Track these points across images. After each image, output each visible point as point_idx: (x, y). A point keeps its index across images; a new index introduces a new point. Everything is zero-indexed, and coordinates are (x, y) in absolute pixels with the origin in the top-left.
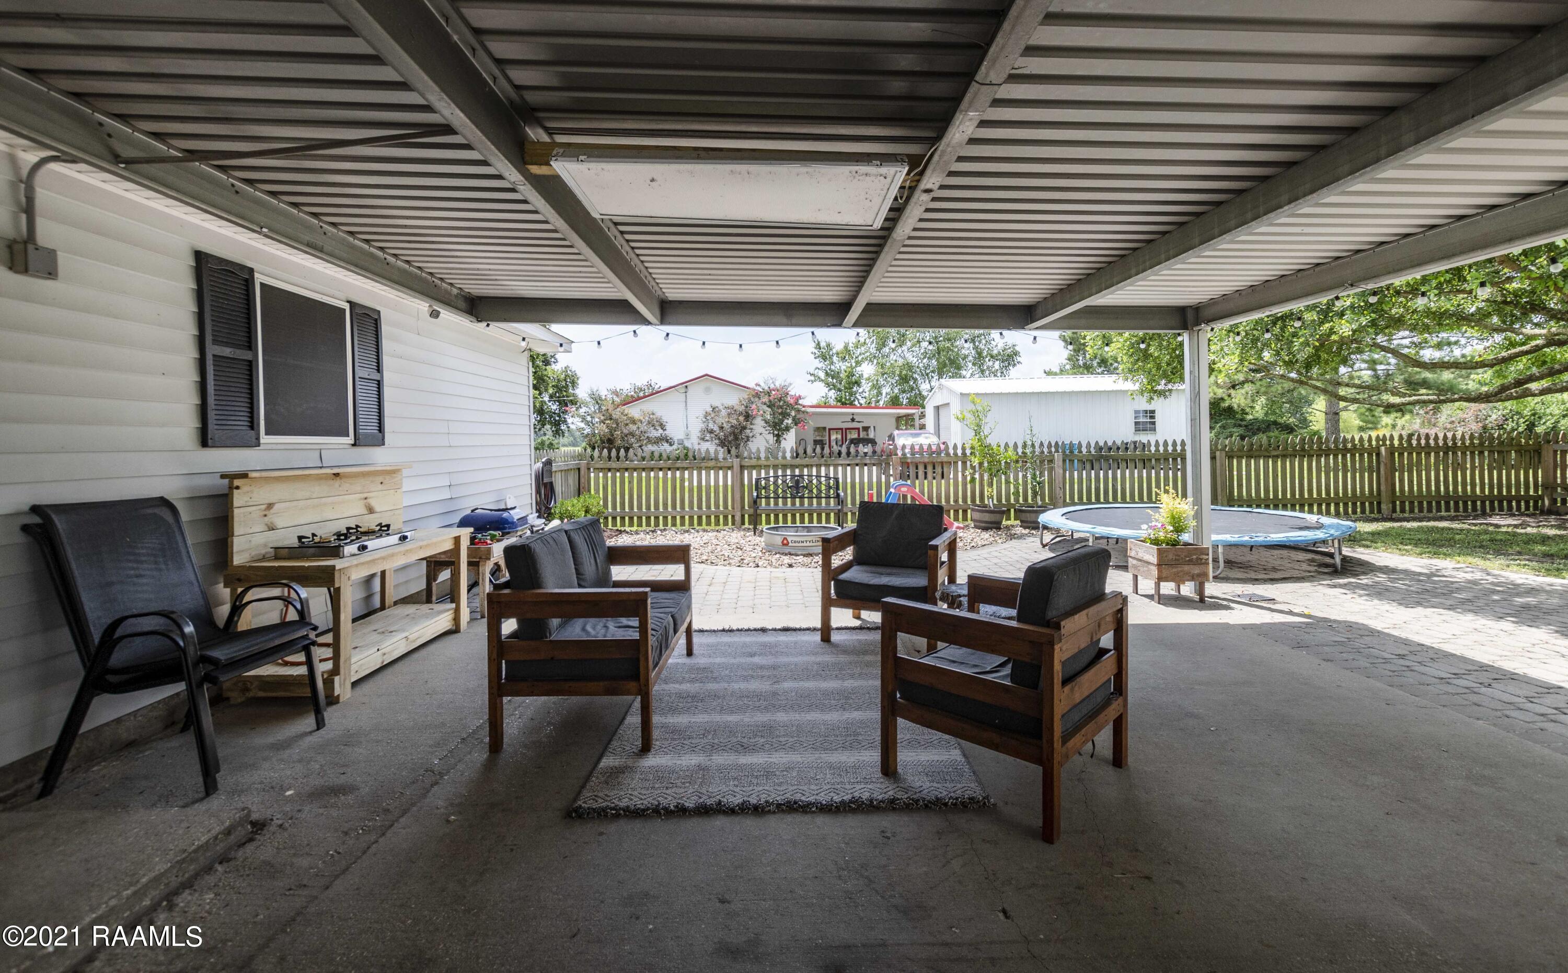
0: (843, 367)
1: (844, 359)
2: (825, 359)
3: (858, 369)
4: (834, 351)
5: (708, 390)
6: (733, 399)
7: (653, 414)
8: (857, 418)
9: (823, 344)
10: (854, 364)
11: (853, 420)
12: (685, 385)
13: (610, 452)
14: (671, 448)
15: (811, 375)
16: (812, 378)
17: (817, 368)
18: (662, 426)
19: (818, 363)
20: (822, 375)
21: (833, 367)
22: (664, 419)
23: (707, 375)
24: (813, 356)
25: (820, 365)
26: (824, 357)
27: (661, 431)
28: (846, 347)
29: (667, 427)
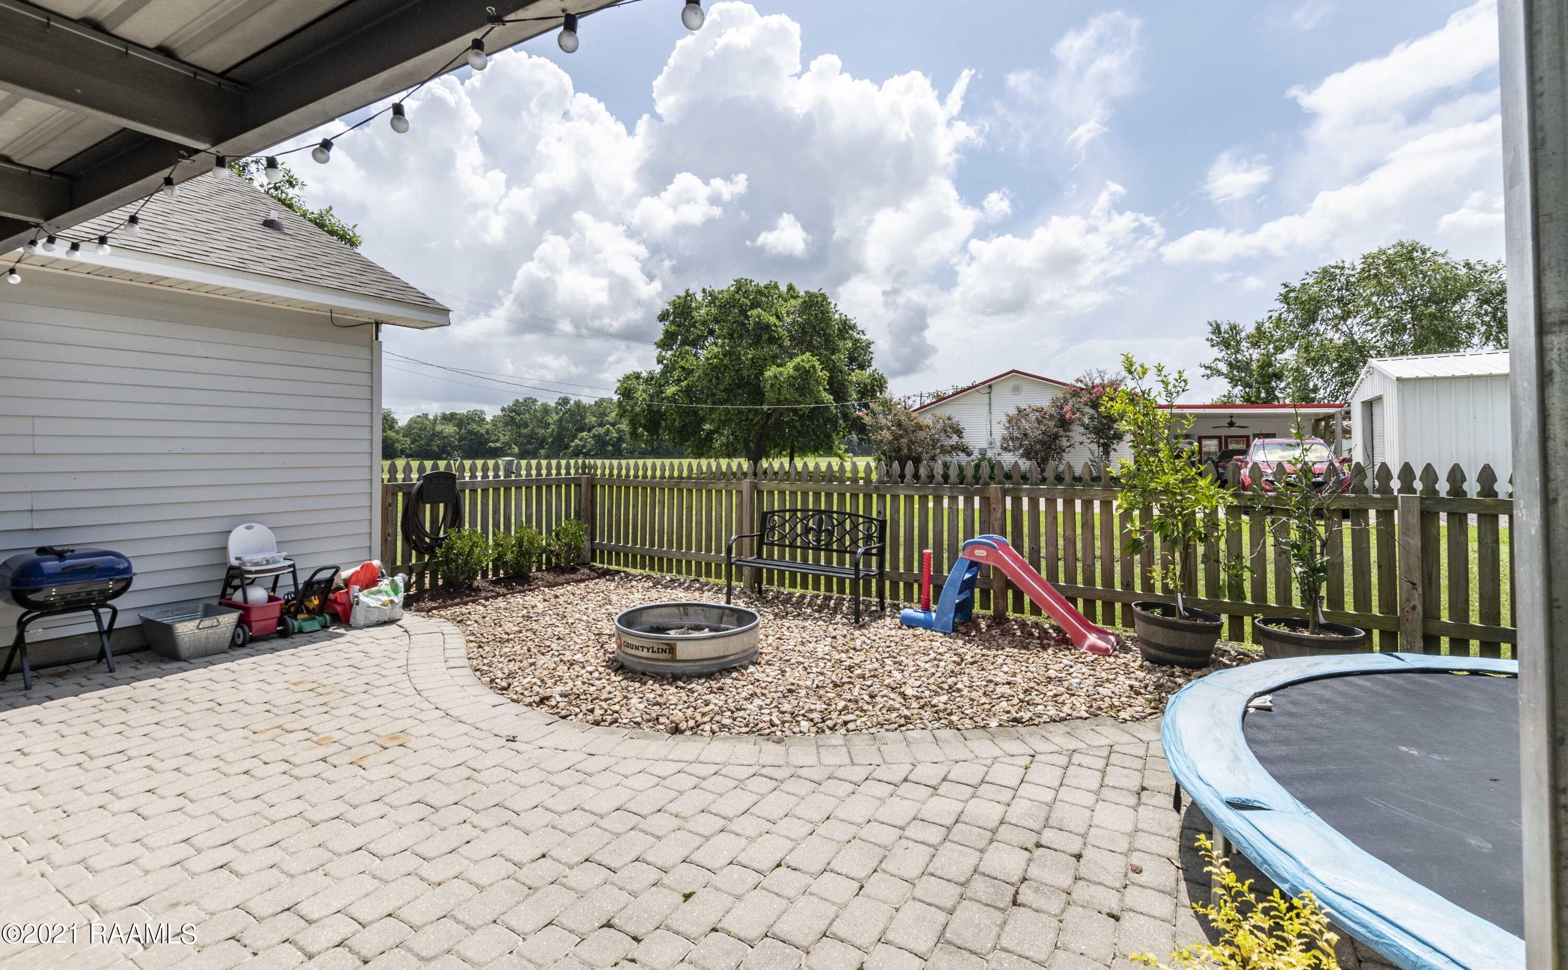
0: (1255, 356)
1: (1255, 345)
2: (1228, 346)
3: (1279, 357)
4: (1243, 335)
5: (1016, 389)
6: (1043, 400)
7: (949, 419)
8: (1238, 422)
9: (1224, 327)
10: (1272, 351)
11: (1231, 424)
12: (989, 385)
13: (903, 468)
14: (969, 459)
15: (1206, 368)
16: (1209, 372)
17: (1216, 359)
18: (959, 432)
19: (1216, 353)
20: (1223, 367)
21: (1239, 357)
22: (962, 425)
23: (1014, 371)
24: (1209, 343)
25: (1220, 356)
26: (1226, 344)
27: (955, 438)
28: (1259, 328)
29: (964, 435)
